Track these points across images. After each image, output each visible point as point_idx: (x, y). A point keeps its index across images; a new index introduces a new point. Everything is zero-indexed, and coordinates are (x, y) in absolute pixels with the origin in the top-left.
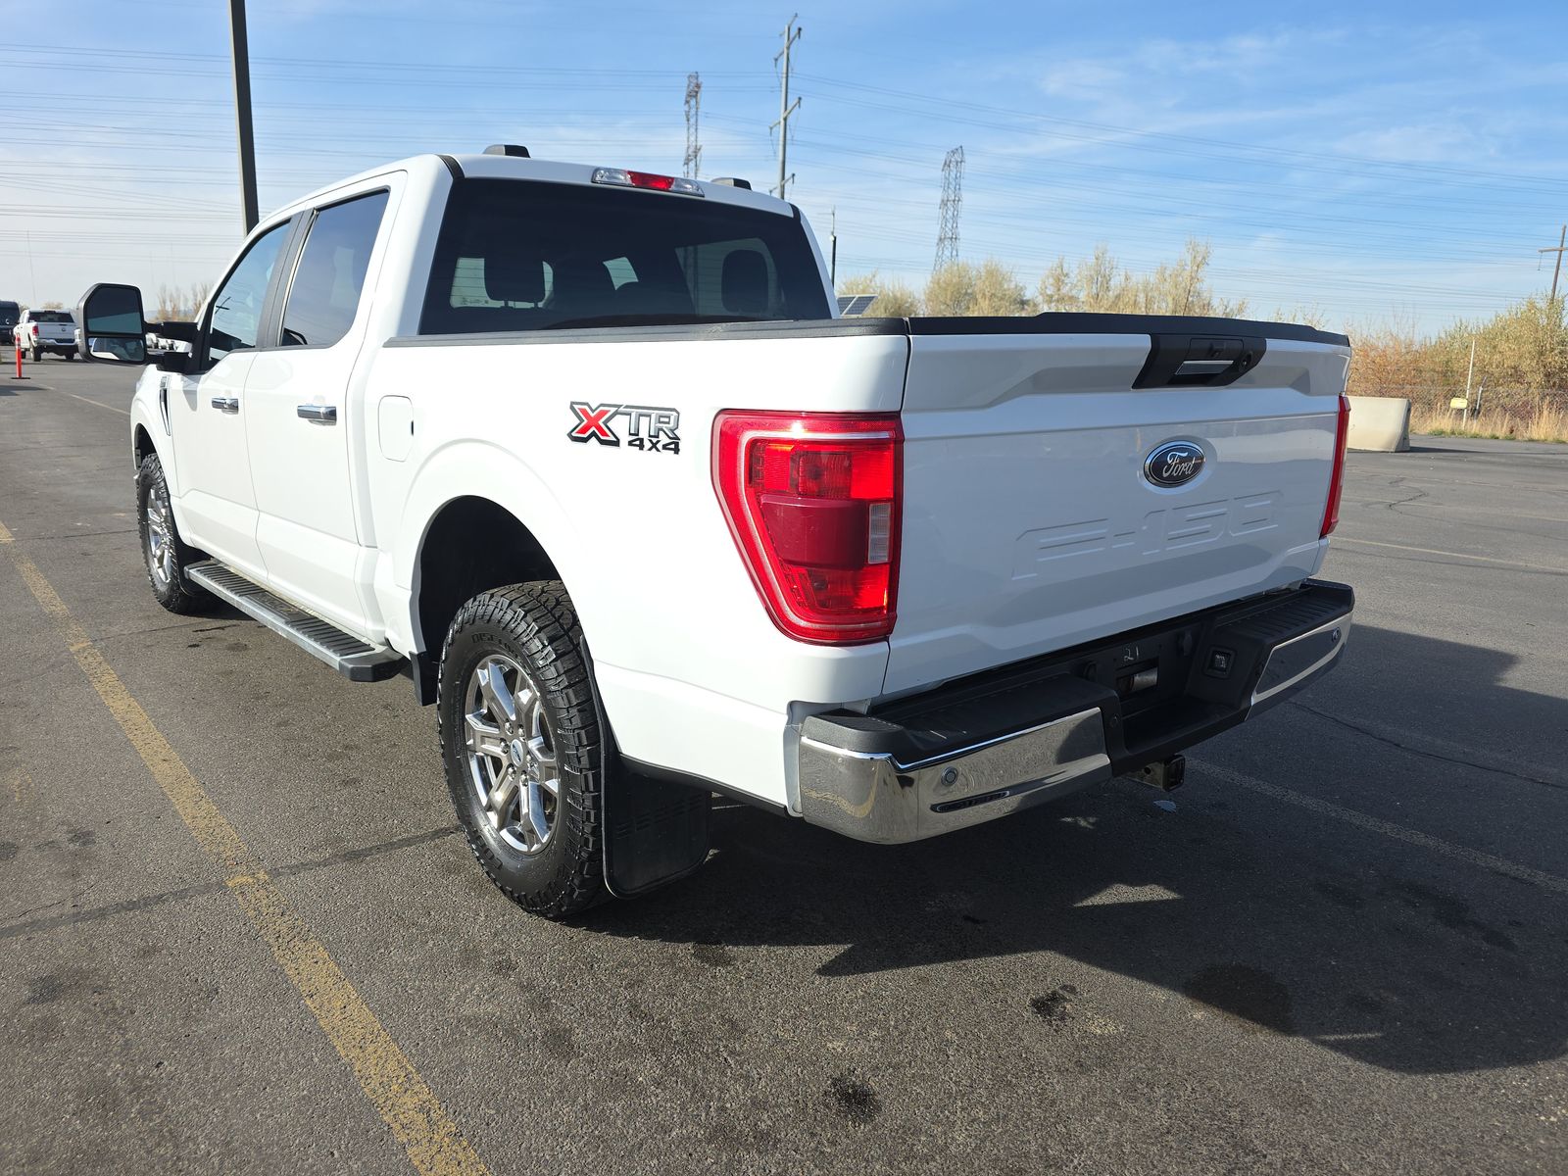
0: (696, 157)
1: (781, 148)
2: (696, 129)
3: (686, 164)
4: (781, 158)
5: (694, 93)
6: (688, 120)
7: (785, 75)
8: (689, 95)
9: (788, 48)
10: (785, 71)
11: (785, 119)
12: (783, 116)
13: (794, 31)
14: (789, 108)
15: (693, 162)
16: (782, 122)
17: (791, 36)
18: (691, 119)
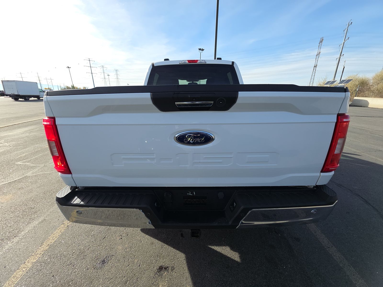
0: (319, 54)
1: (341, 49)
2: (320, 49)
3: (316, 56)
4: (341, 51)
5: (321, 42)
6: (319, 47)
7: (346, 33)
8: (320, 42)
9: (348, 27)
10: (346, 32)
11: (344, 43)
12: (343, 42)
13: (350, 23)
14: (345, 40)
15: (318, 55)
16: (343, 43)
17: (349, 24)
18: (320, 47)
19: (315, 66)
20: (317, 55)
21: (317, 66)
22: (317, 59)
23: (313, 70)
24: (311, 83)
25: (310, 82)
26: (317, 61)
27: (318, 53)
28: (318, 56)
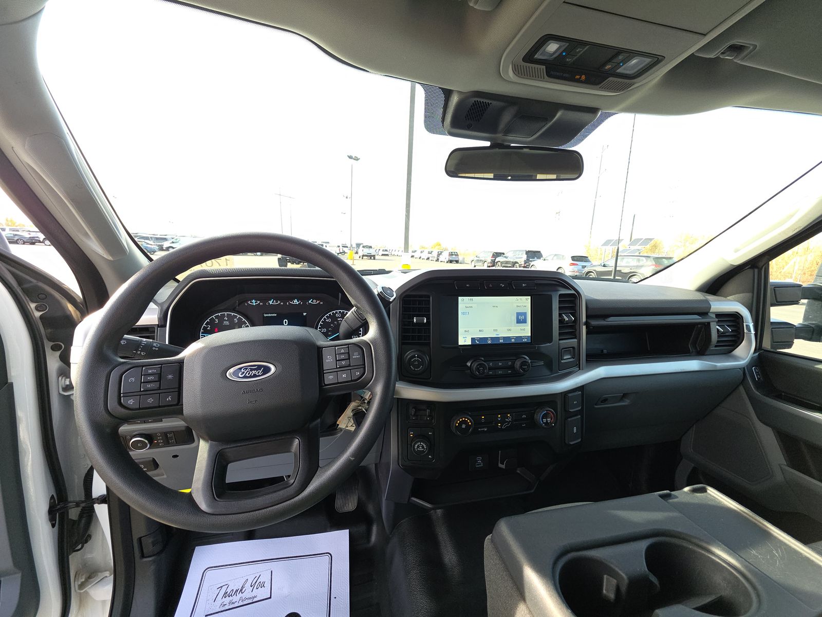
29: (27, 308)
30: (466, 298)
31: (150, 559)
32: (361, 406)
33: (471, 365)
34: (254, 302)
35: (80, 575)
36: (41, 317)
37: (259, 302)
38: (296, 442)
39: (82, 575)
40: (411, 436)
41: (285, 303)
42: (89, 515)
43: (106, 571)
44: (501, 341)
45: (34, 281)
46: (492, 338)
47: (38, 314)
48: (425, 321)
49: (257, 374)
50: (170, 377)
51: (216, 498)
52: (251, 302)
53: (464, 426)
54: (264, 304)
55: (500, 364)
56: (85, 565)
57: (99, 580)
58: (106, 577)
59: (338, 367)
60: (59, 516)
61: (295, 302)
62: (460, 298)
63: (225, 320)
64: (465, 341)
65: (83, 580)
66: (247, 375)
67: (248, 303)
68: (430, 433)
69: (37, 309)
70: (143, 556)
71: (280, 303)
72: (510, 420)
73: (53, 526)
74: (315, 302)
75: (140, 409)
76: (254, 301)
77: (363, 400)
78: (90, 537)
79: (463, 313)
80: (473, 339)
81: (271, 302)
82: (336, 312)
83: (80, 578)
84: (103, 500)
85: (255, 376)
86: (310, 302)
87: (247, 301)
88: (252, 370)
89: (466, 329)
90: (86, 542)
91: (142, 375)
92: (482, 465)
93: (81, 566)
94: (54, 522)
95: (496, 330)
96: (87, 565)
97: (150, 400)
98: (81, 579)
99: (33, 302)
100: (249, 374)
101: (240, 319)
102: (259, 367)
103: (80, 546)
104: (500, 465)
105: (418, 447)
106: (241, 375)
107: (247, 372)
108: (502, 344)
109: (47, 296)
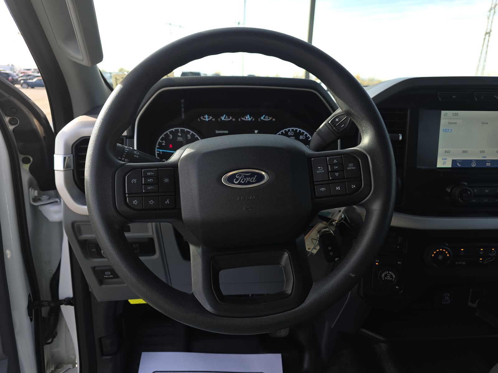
19: (488, 33)
20: (491, 9)
21: (491, 31)
22: (491, 18)
23: (483, 40)
24: (481, 68)
25: (478, 66)
26: (490, 22)
27: (494, 5)
28: (492, 11)
29: (4, 121)
30: (450, 113)
31: (109, 357)
32: (327, 227)
33: (451, 191)
34: (207, 118)
35: (51, 365)
36: (14, 130)
37: (211, 117)
38: (286, 255)
39: (52, 365)
40: (377, 264)
41: (237, 119)
42: (56, 314)
43: (69, 364)
44: (488, 165)
45: (7, 95)
46: (477, 161)
47: (11, 128)
48: (401, 138)
49: (251, 182)
50: (166, 180)
51: (219, 301)
52: (204, 118)
53: (440, 257)
54: (217, 120)
55: (487, 191)
56: (53, 356)
57: (65, 370)
58: (70, 369)
59: (331, 178)
60: (34, 311)
61: (247, 118)
62: (443, 112)
63: (179, 136)
64: (444, 163)
65: (53, 369)
66: (242, 181)
67: (200, 119)
68: (399, 263)
69: (11, 122)
70: (103, 354)
71: (232, 119)
72: (494, 254)
73: (31, 320)
74: (267, 119)
75: (143, 210)
76: (206, 116)
77: (331, 222)
78: (56, 333)
79: (446, 131)
80: (454, 162)
81: (223, 118)
82: (289, 130)
83: (50, 368)
84: (68, 302)
85: (249, 183)
86: (262, 118)
87: (199, 117)
88: (246, 177)
89: (447, 150)
90: (55, 337)
91: (142, 177)
92: (449, 302)
93: (50, 357)
94: (31, 317)
95: (483, 152)
96: (54, 357)
97: (152, 202)
98: (52, 368)
99: (7, 116)
100: (243, 181)
101: (193, 135)
102: (253, 174)
103: (50, 341)
104: (470, 304)
105: (386, 276)
106: (236, 181)
107: (241, 178)
108: (488, 168)
109: (19, 110)
